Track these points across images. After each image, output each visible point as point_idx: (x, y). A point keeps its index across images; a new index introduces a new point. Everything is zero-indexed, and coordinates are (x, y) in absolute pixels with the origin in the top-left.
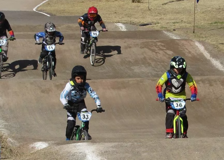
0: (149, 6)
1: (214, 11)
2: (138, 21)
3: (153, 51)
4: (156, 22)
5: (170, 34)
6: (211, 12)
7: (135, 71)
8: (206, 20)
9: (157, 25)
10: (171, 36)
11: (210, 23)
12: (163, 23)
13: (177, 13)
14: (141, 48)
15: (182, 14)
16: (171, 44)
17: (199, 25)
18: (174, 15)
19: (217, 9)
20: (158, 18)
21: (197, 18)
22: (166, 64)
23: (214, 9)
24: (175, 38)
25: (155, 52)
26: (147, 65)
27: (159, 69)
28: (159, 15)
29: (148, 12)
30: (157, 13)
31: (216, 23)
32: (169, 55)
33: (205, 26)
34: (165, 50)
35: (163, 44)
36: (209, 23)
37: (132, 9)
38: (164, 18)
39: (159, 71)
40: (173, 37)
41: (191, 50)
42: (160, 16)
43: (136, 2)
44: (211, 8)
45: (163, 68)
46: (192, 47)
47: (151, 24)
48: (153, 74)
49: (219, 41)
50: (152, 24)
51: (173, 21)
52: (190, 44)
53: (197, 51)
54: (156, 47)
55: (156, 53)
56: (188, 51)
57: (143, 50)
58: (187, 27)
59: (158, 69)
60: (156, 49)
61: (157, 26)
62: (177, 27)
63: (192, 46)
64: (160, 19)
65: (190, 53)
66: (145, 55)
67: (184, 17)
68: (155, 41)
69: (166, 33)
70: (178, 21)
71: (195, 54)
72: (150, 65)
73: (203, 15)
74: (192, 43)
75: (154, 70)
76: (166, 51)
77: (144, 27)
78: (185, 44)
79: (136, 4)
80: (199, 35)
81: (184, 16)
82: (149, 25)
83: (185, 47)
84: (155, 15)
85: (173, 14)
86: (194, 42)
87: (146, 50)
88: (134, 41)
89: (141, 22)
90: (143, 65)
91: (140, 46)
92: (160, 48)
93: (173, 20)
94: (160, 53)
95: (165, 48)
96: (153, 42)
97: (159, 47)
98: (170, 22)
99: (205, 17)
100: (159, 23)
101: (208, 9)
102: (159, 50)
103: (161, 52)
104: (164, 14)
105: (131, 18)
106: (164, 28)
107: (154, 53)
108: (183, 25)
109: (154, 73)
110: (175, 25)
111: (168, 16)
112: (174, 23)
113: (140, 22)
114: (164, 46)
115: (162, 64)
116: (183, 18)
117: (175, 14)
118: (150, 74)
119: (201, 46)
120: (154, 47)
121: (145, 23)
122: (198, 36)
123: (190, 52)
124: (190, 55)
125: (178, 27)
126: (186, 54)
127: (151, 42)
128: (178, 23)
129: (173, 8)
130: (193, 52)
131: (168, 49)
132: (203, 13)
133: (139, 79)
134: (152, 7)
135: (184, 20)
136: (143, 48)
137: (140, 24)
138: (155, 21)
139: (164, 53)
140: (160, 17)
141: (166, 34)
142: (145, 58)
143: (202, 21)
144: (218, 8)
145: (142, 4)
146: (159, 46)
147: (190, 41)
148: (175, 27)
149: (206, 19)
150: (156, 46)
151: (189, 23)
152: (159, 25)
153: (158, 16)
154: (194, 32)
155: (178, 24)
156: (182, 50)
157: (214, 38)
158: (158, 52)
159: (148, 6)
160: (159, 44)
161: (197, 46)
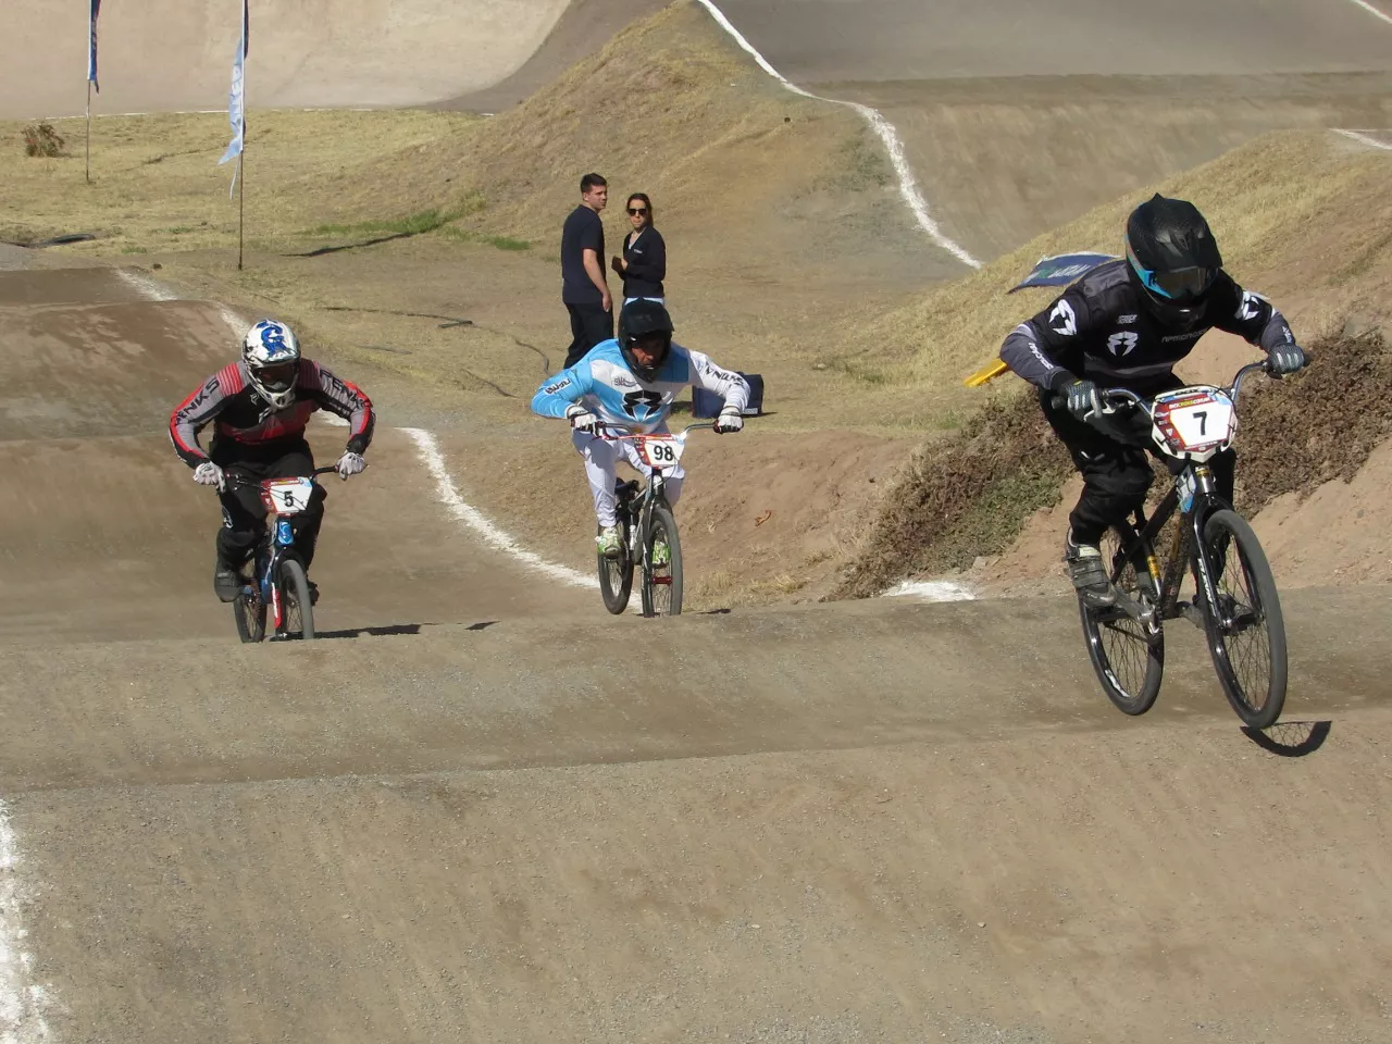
0: (90, 170)
1: (321, 187)
2: (48, 227)
3: (76, 343)
4: (110, 228)
5: (141, 280)
6: (310, 188)
7: (11, 414)
8: (290, 218)
9: (112, 239)
10: (143, 291)
11: (304, 229)
12: (137, 233)
13: (190, 194)
14: (34, 333)
15: (208, 199)
16: (138, 319)
17: (265, 237)
18: (177, 202)
19: (332, 179)
20: (121, 212)
21: (259, 213)
22: (119, 388)
23: (324, 180)
24: (158, 297)
25: (81, 348)
26: (53, 393)
27: (95, 406)
28: (123, 202)
29: (87, 191)
30: (117, 194)
31: (324, 229)
32: (130, 357)
33: (285, 241)
34: (117, 340)
35: (108, 320)
36: (299, 233)
37: (26, 180)
38: (142, 215)
39: (94, 415)
40: (152, 292)
41: (205, 341)
42: (126, 206)
43: (40, 155)
44: (313, 174)
45: (107, 404)
46: (212, 328)
47: (93, 238)
48: (73, 425)
49: (326, 298)
50: (97, 234)
51: (173, 225)
52: (204, 316)
53: (228, 342)
54: (88, 332)
55: (86, 350)
56: (195, 343)
57: (40, 341)
58: (220, 246)
59: (89, 405)
60: (84, 336)
61: (113, 243)
62: (184, 249)
63: (210, 324)
64: (127, 217)
65: (204, 351)
66: (47, 360)
67: (213, 209)
68: (80, 309)
69: (125, 276)
70: (188, 225)
71: (222, 354)
72: (61, 392)
73: (279, 200)
74: (210, 314)
75: (78, 410)
76: (118, 344)
77: (67, 248)
78: (188, 320)
79: (40, 160)
80: (256, 277)
81: (213, 206)
82: (85, 243)
83: (186, 327)
84: (110, 202)
85: (174, 199)
86: (217, 309)
87: (49, 340)
88: (11, 309)
89: (56, 231)
90: (38, 395)
91: (28, 328)
92: (97, 333)
93: (173, 219)
94: (98, 350)
95: (114, 335)
96: (74, 312)
97: (95, 331)
98: (163, 226)
99: (290, 207)
100: (120, 233)
101: (302, 178)
102: (94, 340)
103: (102, 347)
104: (142, 200)
105: (20, 213)
106: (138, 250)
107: (79, 352)
108: (209, 237)
109: (75, 420)
110: (176, 241)
111: (158, 207)
112: (176, 232)
113: (53, 228)
114: (113, 328)
115: (105, 388)
116: (209, 215)
117: (182, 198)
118: (61, 425)
119: (241, 324)
120: (79, 330)
121: (72, 231)
122: (253, 279)
123: (202, 347)
124: (203, 357)
125: (186, 246)
126: (190, 351)
127: (70, 312)
128: (188, 231)
129: (176, 177)
130: (213, 347)
131: (125, 336)
132: (283, 192)
133: (18, 444)
134: (99, 173)
135: (214, 220)
136: (40, 333)
137: (52, 235)
138: (107, 225)
139: (113, 351)
140: (126, 211)
141: (126, 283)
142: (45, 370)
143: (276, 225)
144: (338, 175)
145: (62, 159)
146: (94, 326)
147: (204, 307)
148: (178, 247)
149: (293, 215)
150: (83, 326)
151: (229, 231)
152: (122, 239)
153: (120, 205)
154: (240, 266)
155: (187, 236)
156: (173, 341)
157: (310, 289)
158: (93, 349)
159: (84, 168)
160: (95, 318)
161: (229, 326)
